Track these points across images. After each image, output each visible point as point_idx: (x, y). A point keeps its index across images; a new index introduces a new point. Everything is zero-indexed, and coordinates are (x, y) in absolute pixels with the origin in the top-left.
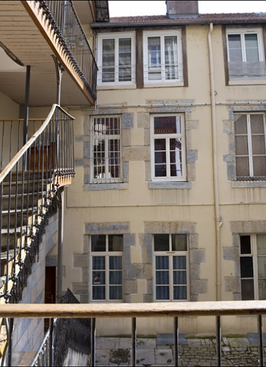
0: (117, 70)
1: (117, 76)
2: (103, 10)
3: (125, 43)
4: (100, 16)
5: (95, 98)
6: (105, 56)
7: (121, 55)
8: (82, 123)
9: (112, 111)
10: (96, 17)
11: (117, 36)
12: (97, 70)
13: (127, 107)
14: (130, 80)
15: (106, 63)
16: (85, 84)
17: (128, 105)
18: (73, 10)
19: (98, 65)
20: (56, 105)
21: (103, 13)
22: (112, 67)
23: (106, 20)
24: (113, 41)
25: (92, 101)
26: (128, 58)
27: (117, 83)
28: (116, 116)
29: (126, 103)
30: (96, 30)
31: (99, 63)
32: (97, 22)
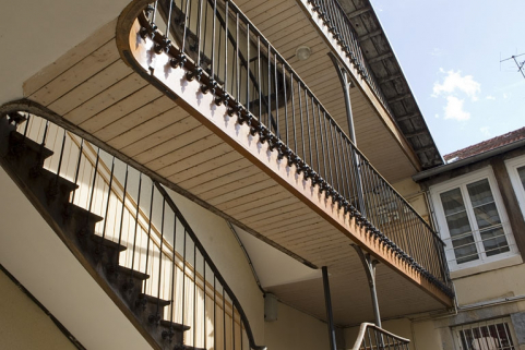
0: (478, 238)
1: (481, 249)
2: (427, 150)
3: (479, 189)
4: (425, 160)
5: (451, 295)
6: (450, 219)
7: (477, 211)
8: (440, 342)
9: (489, 313)
10: (420, 163)
11: (462, 183)
12: (443, 244)
13: (515, 301)
14: (507, 249)
15: (456, 231)
16: (424, 275)
17: (517, 296)
18: (371, 168)
19: (443, 238)
20: (366, 324)
21: (429, 154)
22: (467, 234)
23: (437, 162)
24: (458, 191)
25: (446, 301)
26: (492, 212)
27: (484, 261)
28: (499, 321)
29: (512, 293)
30: (425, 183)
31: (444, 233)
32: (424, 169)
